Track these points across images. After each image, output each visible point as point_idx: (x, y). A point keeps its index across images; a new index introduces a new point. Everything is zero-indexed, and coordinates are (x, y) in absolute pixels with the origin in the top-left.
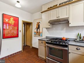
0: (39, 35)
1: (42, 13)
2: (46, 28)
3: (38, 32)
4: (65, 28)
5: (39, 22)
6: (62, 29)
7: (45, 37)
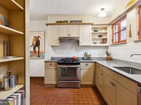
0: (39, 56)
1: (47, 25)
2: (52, 46)
3: (36, 52)
4: (74, 48)
5: (39, 37)
6: (72, 48)
7: (50, 58)
